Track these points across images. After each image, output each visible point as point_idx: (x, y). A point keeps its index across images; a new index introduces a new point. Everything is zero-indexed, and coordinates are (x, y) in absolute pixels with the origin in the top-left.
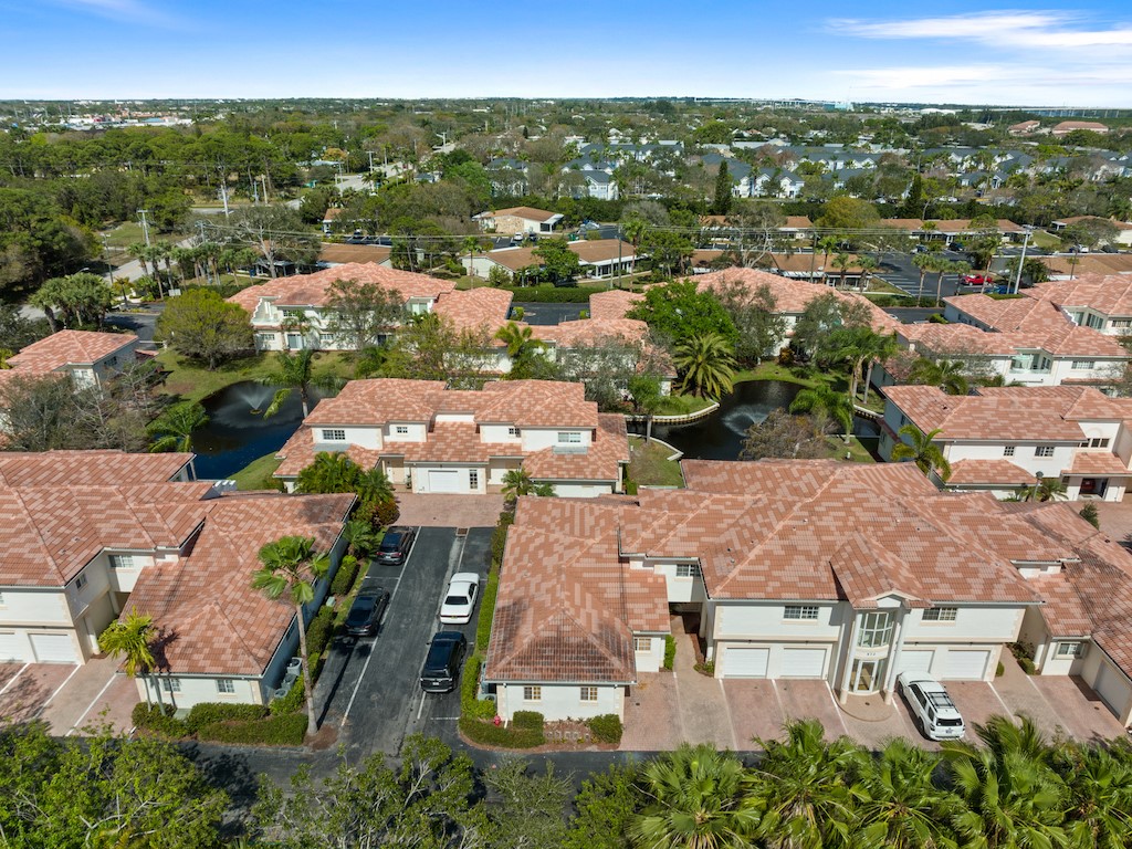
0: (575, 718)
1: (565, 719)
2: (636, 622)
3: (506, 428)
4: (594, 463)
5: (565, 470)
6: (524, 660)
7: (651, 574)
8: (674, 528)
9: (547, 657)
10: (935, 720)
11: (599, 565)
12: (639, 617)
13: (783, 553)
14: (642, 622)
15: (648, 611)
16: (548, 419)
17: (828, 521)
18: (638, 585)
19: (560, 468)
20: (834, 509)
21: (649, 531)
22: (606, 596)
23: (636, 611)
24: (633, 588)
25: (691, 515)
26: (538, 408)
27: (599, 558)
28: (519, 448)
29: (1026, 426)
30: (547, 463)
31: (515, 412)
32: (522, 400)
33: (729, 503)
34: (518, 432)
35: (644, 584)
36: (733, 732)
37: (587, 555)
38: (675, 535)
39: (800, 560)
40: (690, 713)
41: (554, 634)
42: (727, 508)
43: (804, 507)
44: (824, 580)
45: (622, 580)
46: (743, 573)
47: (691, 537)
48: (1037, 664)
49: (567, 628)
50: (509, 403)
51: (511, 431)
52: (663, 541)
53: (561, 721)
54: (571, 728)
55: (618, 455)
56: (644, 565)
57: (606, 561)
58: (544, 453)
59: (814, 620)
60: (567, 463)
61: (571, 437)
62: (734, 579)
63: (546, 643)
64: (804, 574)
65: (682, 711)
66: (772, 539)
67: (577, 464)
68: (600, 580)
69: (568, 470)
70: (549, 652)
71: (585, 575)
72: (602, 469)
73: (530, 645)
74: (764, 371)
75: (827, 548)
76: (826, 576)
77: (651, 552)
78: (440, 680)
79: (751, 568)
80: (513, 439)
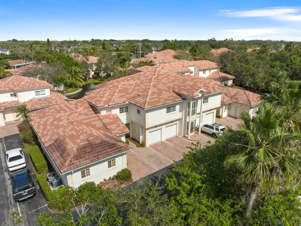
0: (107, 178)
1: (103, 181)
2: (115, 132)
3: (9, 94)
4: (55, 99)
5: (43, 104)
6: (78, 157)
7: (111, 115)
8: (114, 95)
9: (89, 152)
10: (220, 130)
11: (87, 117)
12: (115, 129)
13: (158, 91)
14: (117, 131)
15: (117, 127)
16: (29, 86)
17: (164, 81)
18: (108, 119)
19: (41, 103)
20: (164, 78)
21: (105, 98)
22: (97, 126)
23: (112, 128)
24: (106, 121)
25: (117, 90)
26: (23, 83)
27: (86, 114)
28: (18, 102)
29: (178, 69)
30: (35, 103)
31: (12, 87)
32: (14, 82)
33: (127, 85)
34: (15, 95)
35: (110, 118)
36: (167, 158)
37: (80, 114)
38: (115, 97)
39: (164, 92)
40: (148, 159)
41: (87, 142)
42: (128, 86)
43: (155, 78)
44: (175, 96)
45: (101, 120)
46: (150, 99)
47: (121, 97)
48: (220, 115)
49: (91, 138)
50: (7, 84)
51: (11, 95)
52: (112, 99)
53: (101, 183)
54: (108, 183)
55: (62, 97)
56: (107, 112)
57: (90, 115)
58: (31, 101)
59: (175, 112)
60: (43, 101)
61: (41, 93)
62: (149, 102)
63: (85, 147)
64: (169, 95)
65: (145, 160)
66: (152, 88)
67: (48, 101)
68: (91, 122)
69: (45, 104)
70: (88, 150)
71: (83, 122)
72: (59, 101)
73: (77, 150)
74: (89, 81)
75: (169, 88)
76: (175, 95)
77: (110, 104)
78: (27, 191)
79: (151, 97)
80: (14, 99)
